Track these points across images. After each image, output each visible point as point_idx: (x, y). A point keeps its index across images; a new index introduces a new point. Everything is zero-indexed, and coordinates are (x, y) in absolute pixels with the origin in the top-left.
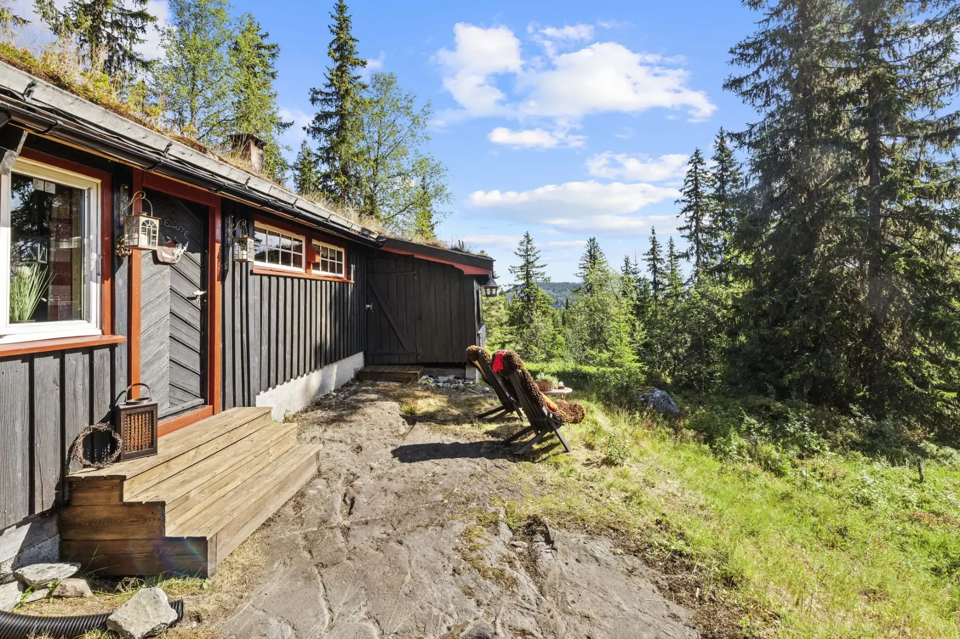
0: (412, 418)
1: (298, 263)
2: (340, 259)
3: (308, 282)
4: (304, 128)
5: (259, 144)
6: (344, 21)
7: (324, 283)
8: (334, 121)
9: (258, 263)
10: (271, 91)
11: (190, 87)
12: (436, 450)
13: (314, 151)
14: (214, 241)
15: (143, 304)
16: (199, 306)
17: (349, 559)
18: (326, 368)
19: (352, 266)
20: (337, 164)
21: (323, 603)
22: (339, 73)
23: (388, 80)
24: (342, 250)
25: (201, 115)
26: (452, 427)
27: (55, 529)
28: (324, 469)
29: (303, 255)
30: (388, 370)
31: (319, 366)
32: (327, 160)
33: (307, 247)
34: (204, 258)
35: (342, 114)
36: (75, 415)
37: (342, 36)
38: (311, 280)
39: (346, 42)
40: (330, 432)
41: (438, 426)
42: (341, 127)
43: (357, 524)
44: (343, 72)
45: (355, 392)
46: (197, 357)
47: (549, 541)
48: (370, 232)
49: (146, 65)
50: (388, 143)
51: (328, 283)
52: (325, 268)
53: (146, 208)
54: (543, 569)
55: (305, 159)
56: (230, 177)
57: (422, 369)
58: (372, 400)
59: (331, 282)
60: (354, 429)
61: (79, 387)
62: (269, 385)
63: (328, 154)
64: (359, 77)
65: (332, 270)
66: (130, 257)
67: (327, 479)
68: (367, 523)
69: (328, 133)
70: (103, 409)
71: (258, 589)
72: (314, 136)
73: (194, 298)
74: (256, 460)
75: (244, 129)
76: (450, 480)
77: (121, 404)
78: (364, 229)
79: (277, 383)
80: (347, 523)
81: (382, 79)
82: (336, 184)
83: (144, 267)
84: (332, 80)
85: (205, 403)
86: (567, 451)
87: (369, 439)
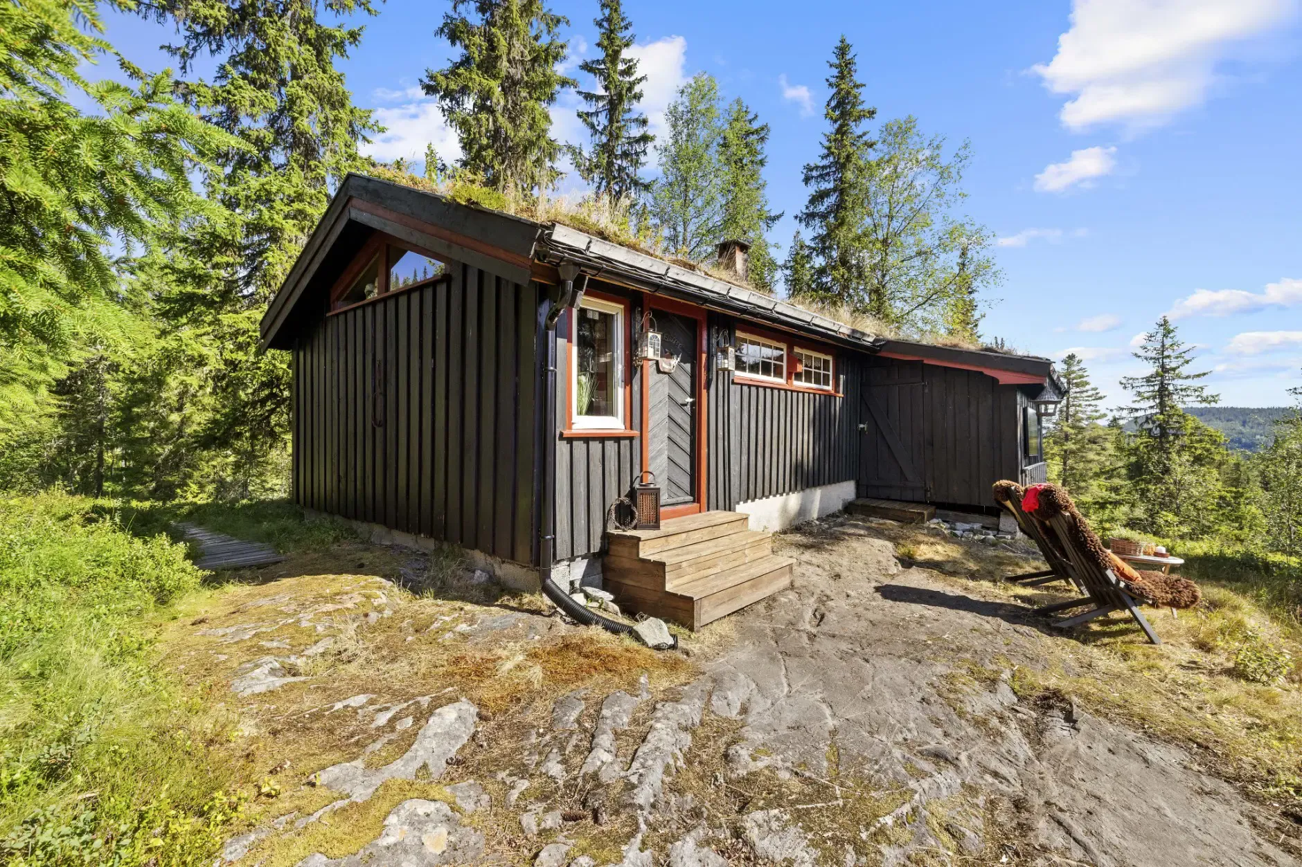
0: (908, 562)
1: (778, 373)
2: (826, 368)
3: (789, 393)
4: (796, 217)
5: (744, 248)
6: (846, 66)
7: (806, 395)
8: (832, 200)
9: (738, 373)
10: (760, 182)
11: (682, 200)
12: (931, 597)
13: (808, 243)
14: (701, 352)
15: (650, 407)
16: (689, 412)
17: (812, 657)
18: (808, 491)
19: (841, 376)
20: (835, 254)
21: (784, 680)
22: (839, 136)
23: (904, 127)
24: (830, 358)
25: (692, 227)
26: (964, 581)
27: (600, 569)
28: (797, 584)
29: (785, 364)
30: (884, 505)
31: (799, 488)
32: (822, 251)
33: (788, 355)
34: (693, 368)
35: (841, 191)
36: (610, 487)
37: (843, 86)
38: (792, 391)
39: (848, 93)
40: (808, 556)
41: (942, 576)
42: (840, 206)
43: (824, 634)
44: (843, 134)
45: (842, 525)
46: (688, 459)
47: (1069, 718)
48: (863, 334)
49: (647, 187)
50: (902, 214)
51: (812, 396)
52: (808, 380)
53: (652, 326)
54: (1049, 740)
55: (798, 254)
56: (714, 290)
57: (932, 509)
58: (861, 535)
59: (814, 394)
60: (834, 558)
61: (613, 468)
62: (749, 496)
63: (824, 242)
64: (865, 134)
65: (817, 382)
66: (642, 367)
67: (799, 594)
68: (834, 636)
69: (824, 216)
70: (626, 489)
71: (731, 654)
72: (807, 225)
73: (686, 405)
74: (733, 556)
75: (732, 235)
76: (943, 627)
77: (637, 486)
78: (854, 331)
79: (755, 497)
80: (814, 631)
81: (895, 129)
82: (833, 280)
83: (651, 376)
84: (829, 148)
85: (694, 501)
86: (1152, 642)
87: (850, 570)
